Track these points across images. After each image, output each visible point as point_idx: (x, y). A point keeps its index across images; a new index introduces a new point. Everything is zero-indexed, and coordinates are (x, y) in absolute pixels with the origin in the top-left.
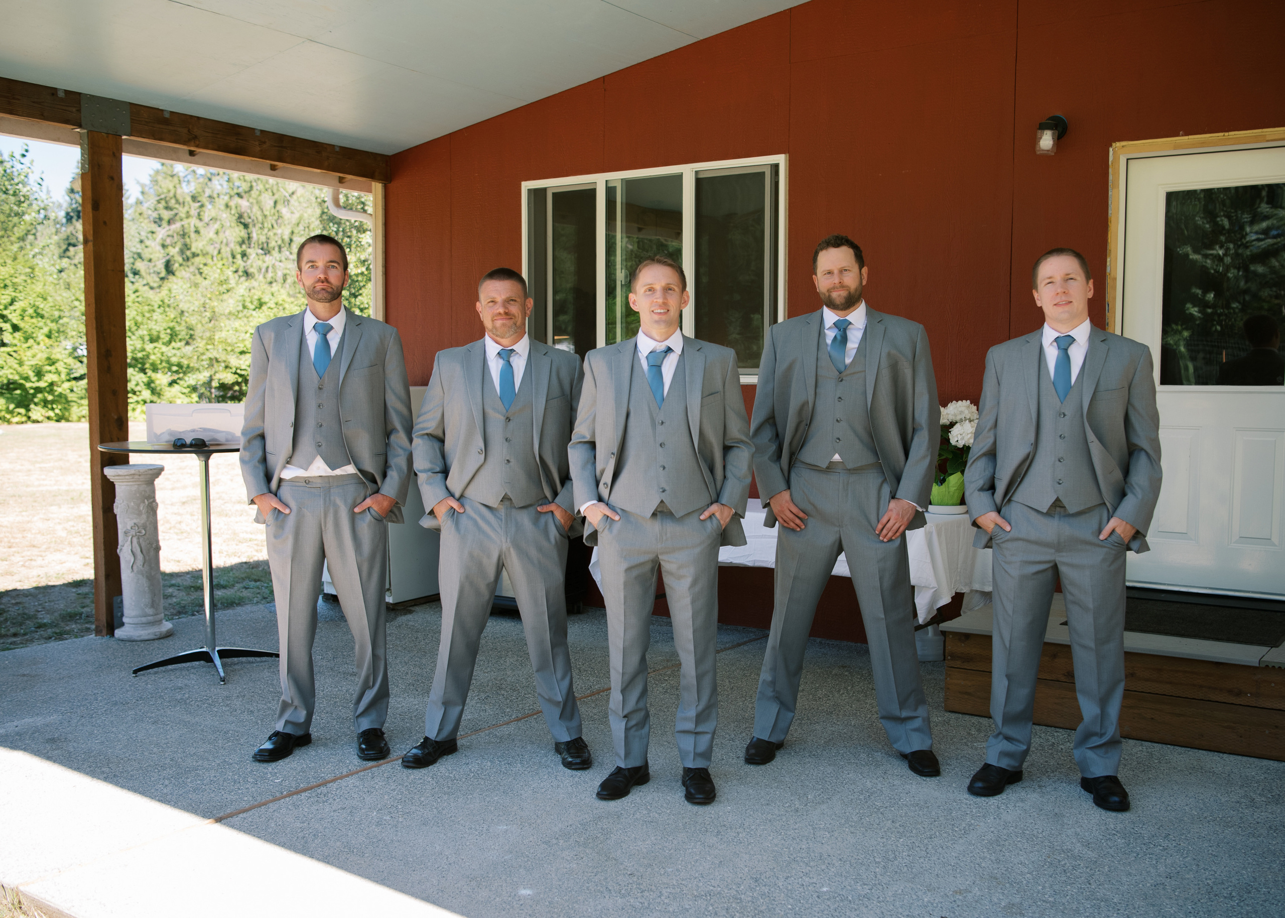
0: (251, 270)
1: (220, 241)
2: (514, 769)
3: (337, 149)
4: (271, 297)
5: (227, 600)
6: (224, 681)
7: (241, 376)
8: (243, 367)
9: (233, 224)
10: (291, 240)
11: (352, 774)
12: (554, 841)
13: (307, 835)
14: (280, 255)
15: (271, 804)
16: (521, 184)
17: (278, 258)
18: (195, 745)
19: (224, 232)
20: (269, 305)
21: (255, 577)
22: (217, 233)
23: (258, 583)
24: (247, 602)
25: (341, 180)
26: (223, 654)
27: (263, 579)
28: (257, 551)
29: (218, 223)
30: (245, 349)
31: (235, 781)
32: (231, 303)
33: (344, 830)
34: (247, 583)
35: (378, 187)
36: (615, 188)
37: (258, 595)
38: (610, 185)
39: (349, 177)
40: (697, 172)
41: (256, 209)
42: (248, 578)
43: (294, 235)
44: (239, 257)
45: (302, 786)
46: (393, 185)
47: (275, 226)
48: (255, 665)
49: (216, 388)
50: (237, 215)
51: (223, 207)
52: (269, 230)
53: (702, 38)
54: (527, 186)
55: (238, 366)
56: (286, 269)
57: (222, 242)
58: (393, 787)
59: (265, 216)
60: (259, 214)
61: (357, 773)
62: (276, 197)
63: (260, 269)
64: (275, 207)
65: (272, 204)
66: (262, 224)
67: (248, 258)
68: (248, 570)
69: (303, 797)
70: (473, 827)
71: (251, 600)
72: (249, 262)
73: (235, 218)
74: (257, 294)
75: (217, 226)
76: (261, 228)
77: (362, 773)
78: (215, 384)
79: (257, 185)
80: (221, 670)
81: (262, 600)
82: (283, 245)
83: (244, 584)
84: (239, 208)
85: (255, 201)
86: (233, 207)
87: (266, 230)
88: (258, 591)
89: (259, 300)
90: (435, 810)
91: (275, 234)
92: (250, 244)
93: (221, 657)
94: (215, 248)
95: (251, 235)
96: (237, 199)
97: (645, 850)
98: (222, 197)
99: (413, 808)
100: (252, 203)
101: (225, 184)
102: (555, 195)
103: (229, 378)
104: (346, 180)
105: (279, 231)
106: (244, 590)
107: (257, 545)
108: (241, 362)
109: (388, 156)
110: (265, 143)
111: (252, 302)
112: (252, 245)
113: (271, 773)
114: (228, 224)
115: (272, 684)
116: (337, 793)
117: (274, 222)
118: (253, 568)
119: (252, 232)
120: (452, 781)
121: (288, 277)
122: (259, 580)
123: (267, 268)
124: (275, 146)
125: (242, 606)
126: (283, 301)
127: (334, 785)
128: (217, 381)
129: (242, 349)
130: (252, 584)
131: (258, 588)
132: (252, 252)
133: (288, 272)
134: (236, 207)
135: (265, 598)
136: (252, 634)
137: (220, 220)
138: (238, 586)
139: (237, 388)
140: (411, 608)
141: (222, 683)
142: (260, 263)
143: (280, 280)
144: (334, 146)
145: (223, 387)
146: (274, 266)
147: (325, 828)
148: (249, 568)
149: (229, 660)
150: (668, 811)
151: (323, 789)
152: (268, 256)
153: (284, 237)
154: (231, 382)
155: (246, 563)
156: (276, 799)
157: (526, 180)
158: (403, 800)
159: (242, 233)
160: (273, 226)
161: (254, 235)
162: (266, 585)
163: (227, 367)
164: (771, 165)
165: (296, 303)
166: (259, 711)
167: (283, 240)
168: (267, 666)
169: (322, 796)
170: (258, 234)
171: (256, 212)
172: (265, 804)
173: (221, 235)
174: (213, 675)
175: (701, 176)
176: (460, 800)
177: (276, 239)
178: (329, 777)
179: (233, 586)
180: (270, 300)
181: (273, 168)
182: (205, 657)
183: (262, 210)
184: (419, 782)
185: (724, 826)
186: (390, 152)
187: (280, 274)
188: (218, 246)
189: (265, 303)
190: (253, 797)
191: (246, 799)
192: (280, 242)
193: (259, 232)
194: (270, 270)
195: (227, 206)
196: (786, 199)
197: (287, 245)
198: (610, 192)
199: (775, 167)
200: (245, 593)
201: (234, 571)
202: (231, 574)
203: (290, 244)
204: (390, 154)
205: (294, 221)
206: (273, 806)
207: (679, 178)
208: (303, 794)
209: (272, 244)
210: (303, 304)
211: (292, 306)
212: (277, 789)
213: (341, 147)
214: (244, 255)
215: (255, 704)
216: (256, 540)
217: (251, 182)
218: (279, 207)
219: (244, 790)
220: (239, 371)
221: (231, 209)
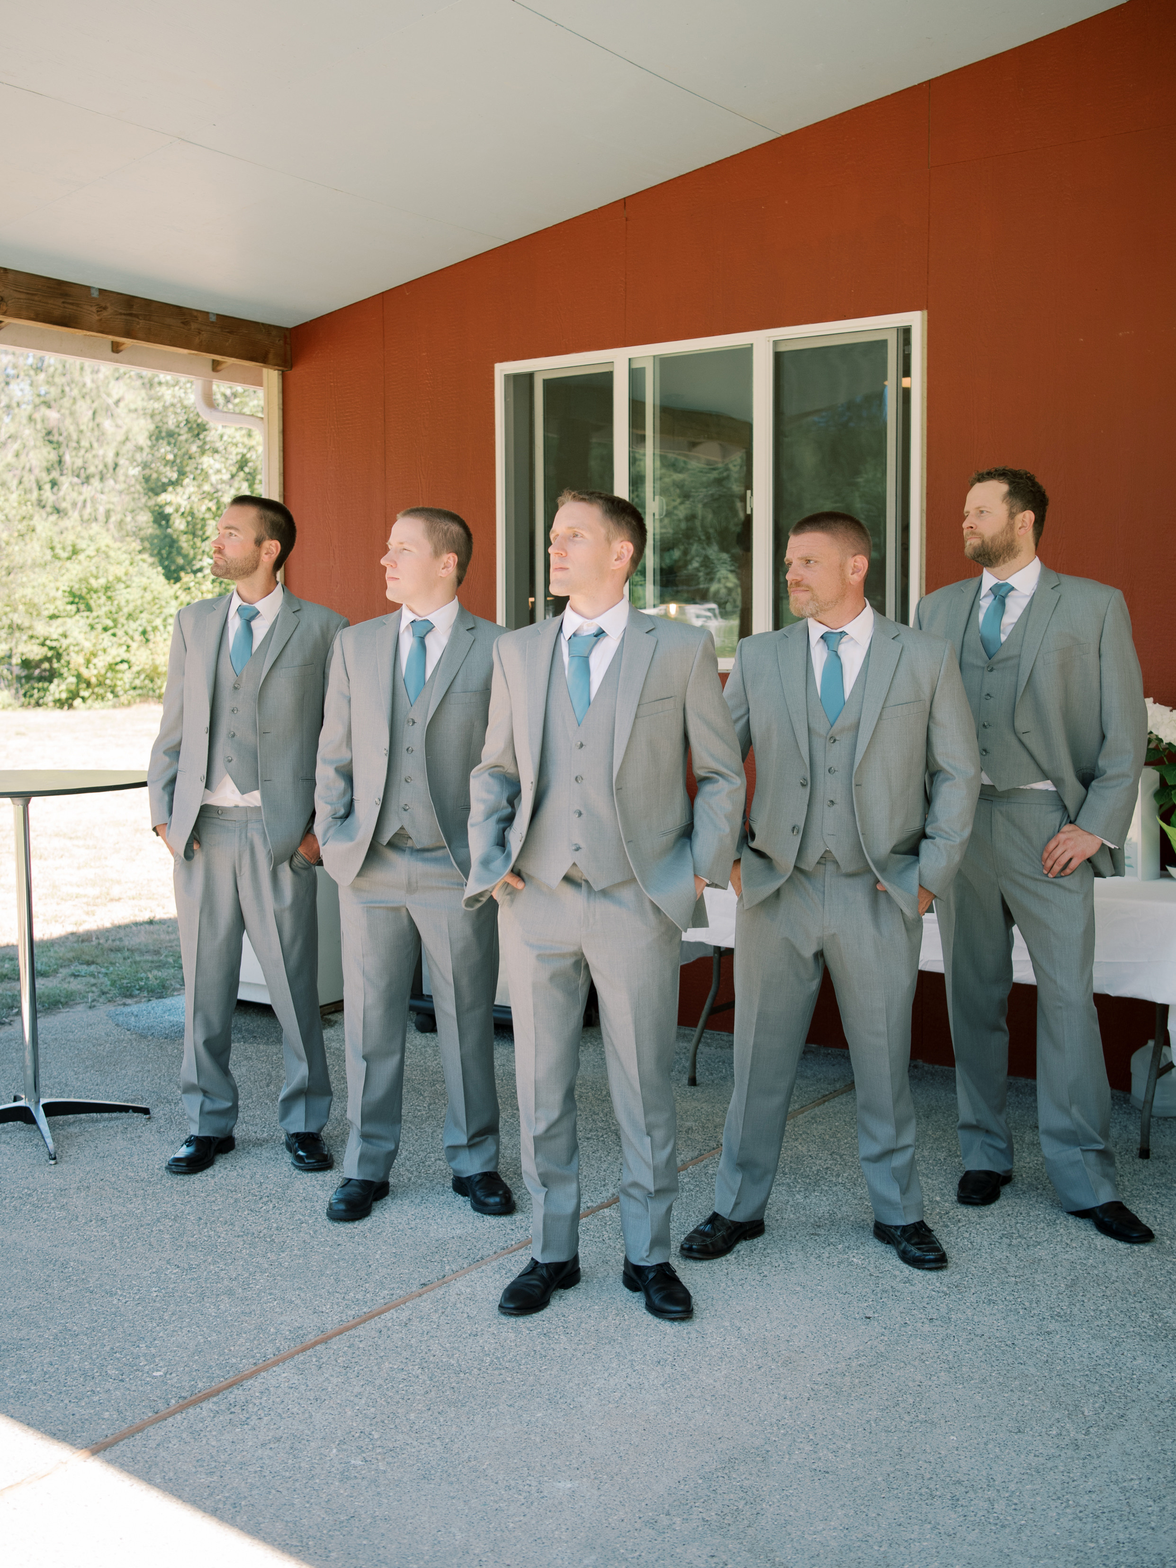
0: (64, 505)
1: (21, 466)
2: (557, 1347)
3: (213, 319)
4: (89, 543)
5: (48, 996)
6: (55, 1159)
7: (51, 648)
8: (55, 636)
9: (39, 444)
10: (116, 465)
11: (283, 1360)
12: (664, 1520)
13: (221, 1506)
14: (101, 485)
15: (150, 1429)
16: (493, 368)
17: (99, 488)
18: (14, 1293)
19: (27, 455)
20: (88, 553)
21: (88, 958)
22: (17, 455)
23: (93, 968)
24: (78, 1000)
25: (216, 366)
26: (51, 1110)
27: (99, 960)
28: (87, 913)
29: (19, 442)
30: (56, 612)
31: (85, 1374)
32: (35, 549)
33: (285, 1492)
34: (75, 967)
35: (272, 376)
36: (643, 370)
37: (94, 989)
38: (635, 366)
39: (230, 361)
40: (776, 343)
41: (68, 421)
42: (78, 959)
43: (120, 457)
44: (48, 487)
45: (200, 1385)
46: (297, 373)
47: (95, 445)
48: (101, 1125)
49: (17, 665)
50: (44, 432)
51: (24, 421)
52: (87, 451)
53: (783, 133)
54: (503, 370)
55: (46, 634)
56: (109, 502)
57: (23, 468)
58: (357, 1389)
59: (81, 432)
60: (72, 428)
61: (291, 1356)
62: (95, 405)
63: (74, 504)
64: (94, 419)
65: (90, 413)
66: (78, 442)
67: (59, 490)
68: (76, 945)
69: (205, 1413)
70: (513, 1483)
71: (84, 997)
72: (61, 493)
73: (40, 435)
74: (70, 538)
75: (16, 446)
76: (75, 448)
77: (301, 1357)
78: (16, 660)
79: (71, 390)
80: (49, 1141)
81: (100, 996)
82: (105, 471)
83: (73, 968)
84: (46, 422)
85: (67, 412)
86: (39, 420)
87: (82, 452)
88: (93, 981)
89: (74, 546)
90: (438, 1443)
91: (94, 456)
92: (61, 470)
93: (48, 1114)
94: (15, 476)
95: (63, 459)
96: (44, 410)
97: (833, 1544)
98: (24, 406)
99: (400, 1437)
100: (63, 415)
101: (27, 388)
102: (547, 383)
103: (35, 652)
104: (224, 366)
105: (101, 452)
106: (72, 979)
107: (88, 904)
108: (52, 630)
109: (287, 329)
110: (105, 308)
111: (64, 549)
112: (65, 472)
113: (145, 1355)
114: (32, 443)
115: (132, 1164)
116: (263, 1401)
117: (93, 440)
118: (83, 941)
119: (64, 453)
120: (457, 1373)
121: (112, 513)
122: (93, 963)
123: (85, 502)
124: (121, 314)
125: (71, 1007)
126: (108, 546)
127: (254, 1385)
128: (18, 655)
129: (51, 612)
130: (84, 969)
131: (92, 975)
132: (66, 482)
133: (111, 506)
134: (43, 421)
135: (104, 993)
136: (93, 1067)
137: (22, 439)
138: (64, 972)
139: (46, 665)
140: (330, 1017)
141: (52, 1162)
142: (74, 495)
143: (101, 517)
144: (208, 313)
145: (26, 664)
146: (93, 499)
147: (252, 1487)
148: (77, 941)
149: (60, 1118)
150: (849, 1446)
151: (237, 1394)
152: (86, 485)
153: (106, 460)
154: (38, 658)
155: (73, 934)
156: (160, 1418)
157: (501, 361)
158: (378, 1419)
159: (48, 454)
160: (91, 446)
161: (67, 458)
162: (103, 970)
163: (32, 637)
164: (898, 329)
165: (123, 549)
166: (114, 1217)
167: (106, 466)
168: (121, 1129)
169: (237, 1409)
170: (71, 457)
171: (69, 426)
172: (140, 1430)
173: (23, 458)
174: (37, 1145)
175: (782, 348)
176: (478, 1419)
177: (97, 462)
178: (246, 1365)
179: (56, 971)
180: (89, 546)
181: (116, 348)
182: (23, 1115)
183: (78, 425)
184: (401, 1376)
185: (959, 1482)
186: (290, 322)
187: (102, 510)
188: (18, 472)
189: (83, 550)
190: (120, 1412)
191: (106, 1415)
192: (101, 467)
193: (74, 453)
194: (89, 505)
195: (30, 419)
196: (922, 382)
197: (111, 470)
198: (636, 376)
199: (906, 333)
200: (75, 985)
201: (56, 948)
202: (52, 954)
203: (114, 469)
204: (291, 325)
205: (120, 437)
206: (155, 1433)
207: (745, 354)
208: (204, 1405)
209: (92, 470)
210: (134, 550)
211: (119, 552)
212: (158, 1392)
213: (218, 316)
214: (54, 483)
215: (107, 1205)
216: (85, 896)
217: (63, 386)
218: (99, 419)
219: (104, 1396)
220: (48, 642)
221: (35, 423)
